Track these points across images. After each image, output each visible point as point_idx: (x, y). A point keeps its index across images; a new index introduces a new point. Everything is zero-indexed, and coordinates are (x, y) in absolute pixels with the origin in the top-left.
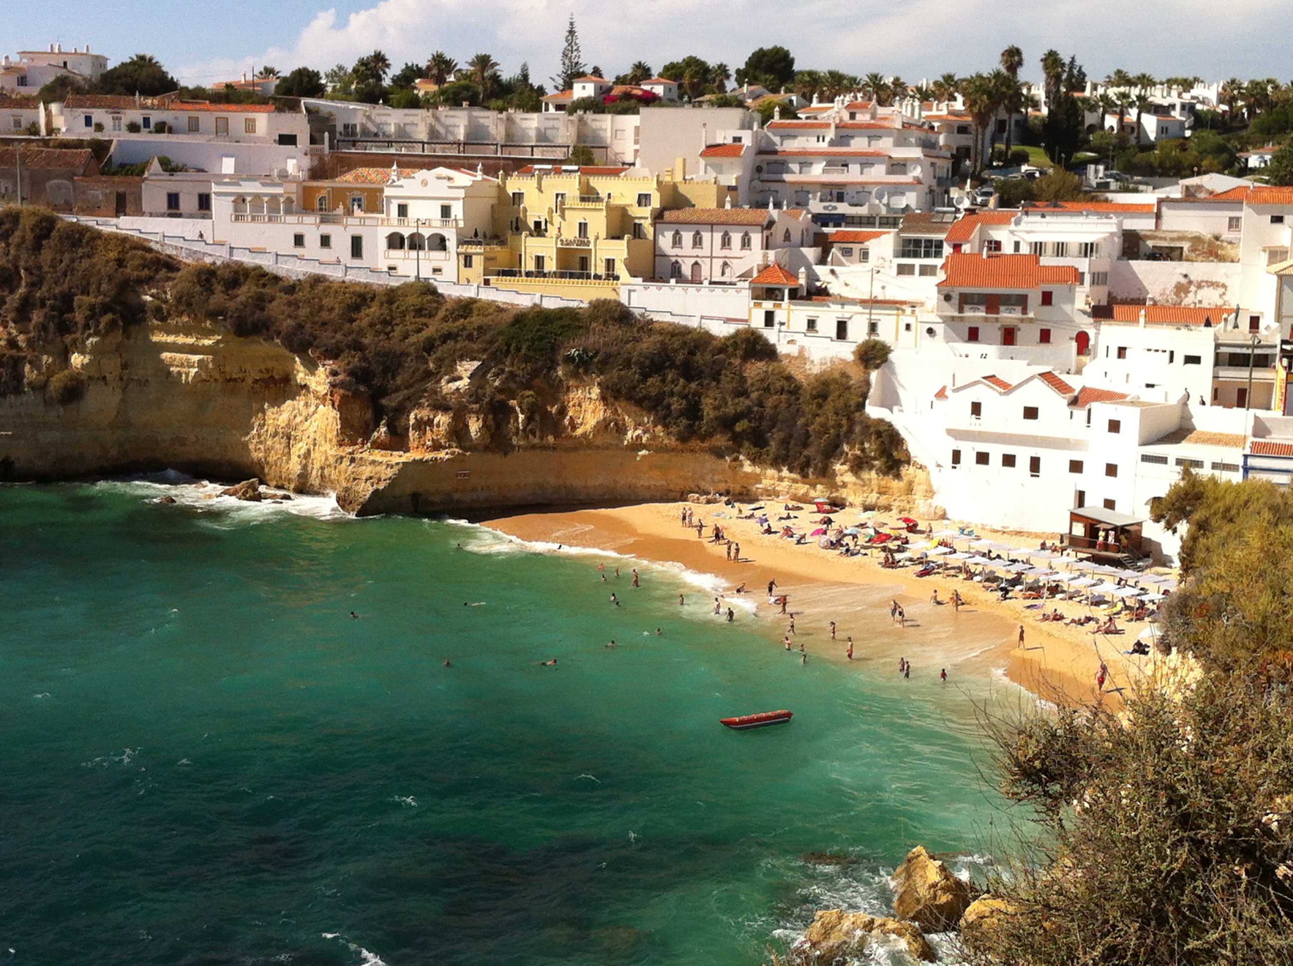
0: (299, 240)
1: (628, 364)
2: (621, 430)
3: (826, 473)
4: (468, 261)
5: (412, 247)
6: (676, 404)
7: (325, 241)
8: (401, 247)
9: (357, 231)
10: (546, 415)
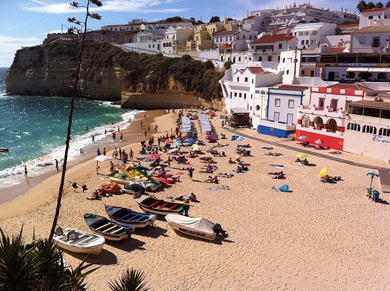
0: (150, 46)
1: (179, 71)
2: (177, 88)
3: (210, 100)
4: (174, 48)
6: (186, 81)
7: (154, 46)
9: (159, 43)
10: (164, 84)
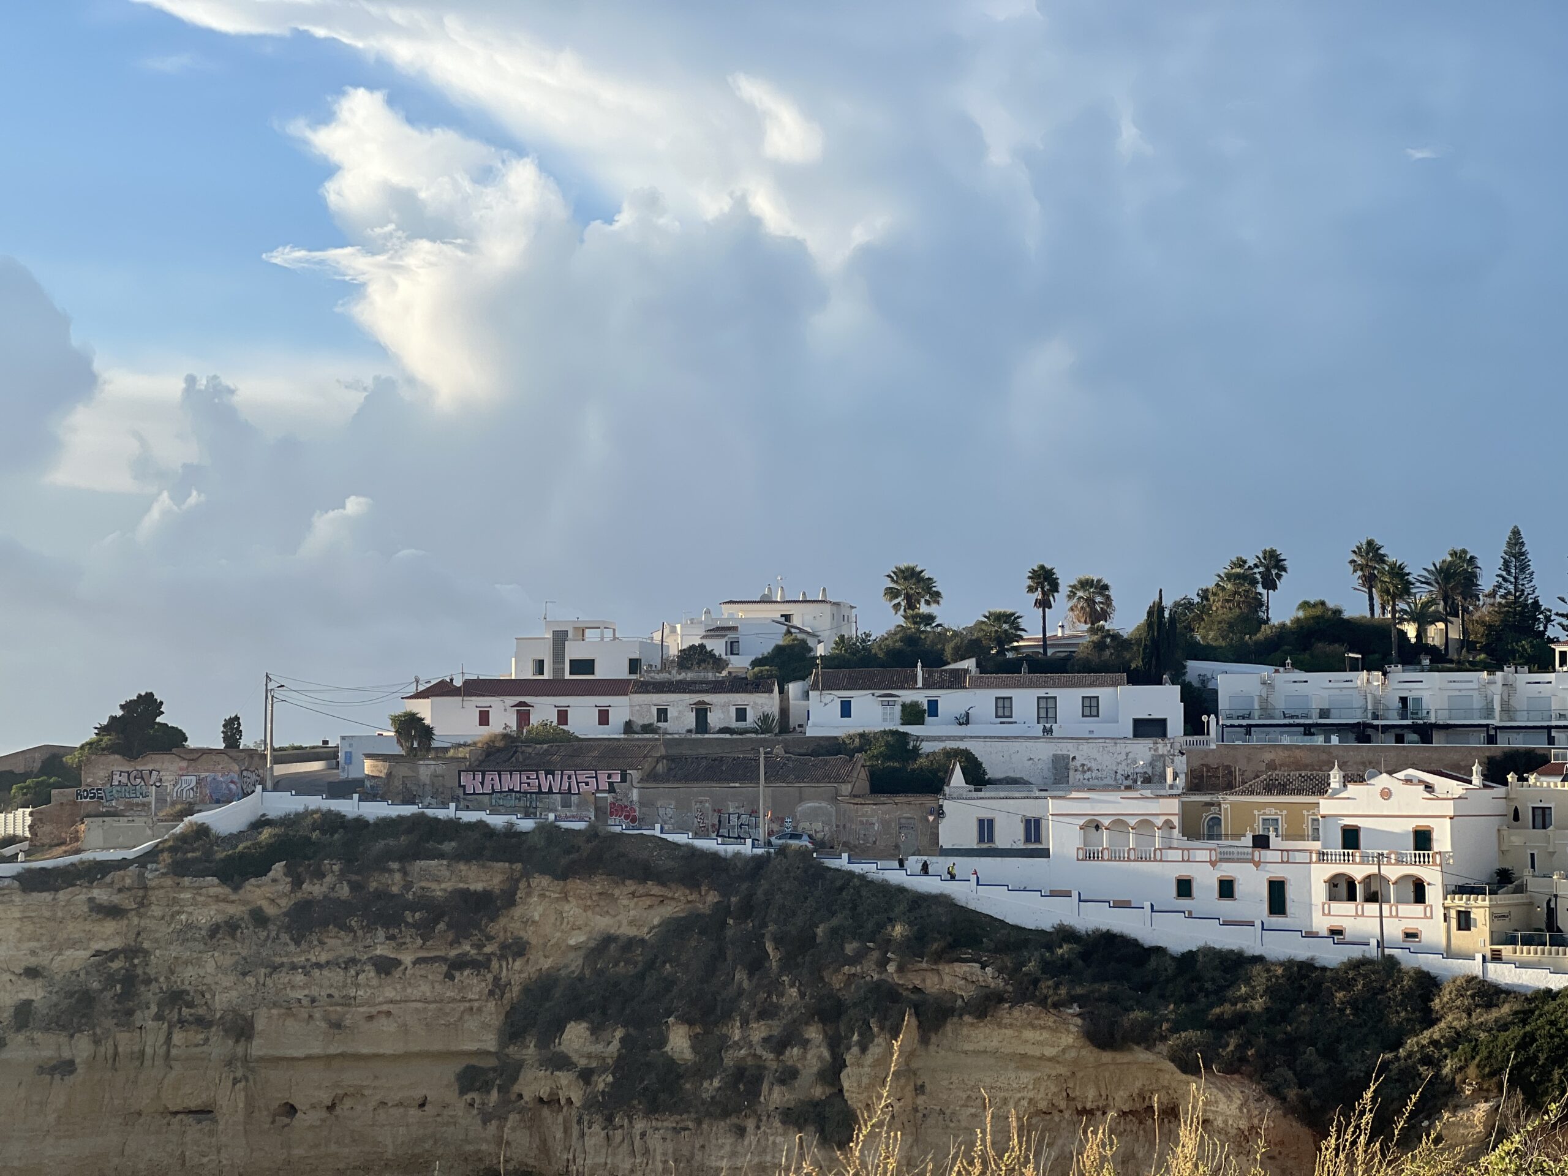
0: (1184, 888)
4: (1465, 921)
5: (1372, 897)
7: (1226, 889)
8: (1352, 897)
9: (1278, 872)
